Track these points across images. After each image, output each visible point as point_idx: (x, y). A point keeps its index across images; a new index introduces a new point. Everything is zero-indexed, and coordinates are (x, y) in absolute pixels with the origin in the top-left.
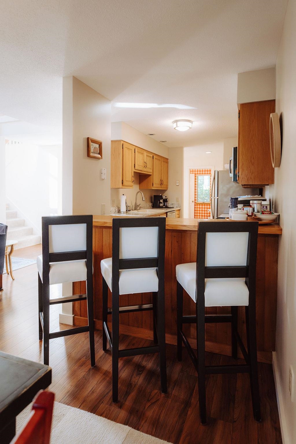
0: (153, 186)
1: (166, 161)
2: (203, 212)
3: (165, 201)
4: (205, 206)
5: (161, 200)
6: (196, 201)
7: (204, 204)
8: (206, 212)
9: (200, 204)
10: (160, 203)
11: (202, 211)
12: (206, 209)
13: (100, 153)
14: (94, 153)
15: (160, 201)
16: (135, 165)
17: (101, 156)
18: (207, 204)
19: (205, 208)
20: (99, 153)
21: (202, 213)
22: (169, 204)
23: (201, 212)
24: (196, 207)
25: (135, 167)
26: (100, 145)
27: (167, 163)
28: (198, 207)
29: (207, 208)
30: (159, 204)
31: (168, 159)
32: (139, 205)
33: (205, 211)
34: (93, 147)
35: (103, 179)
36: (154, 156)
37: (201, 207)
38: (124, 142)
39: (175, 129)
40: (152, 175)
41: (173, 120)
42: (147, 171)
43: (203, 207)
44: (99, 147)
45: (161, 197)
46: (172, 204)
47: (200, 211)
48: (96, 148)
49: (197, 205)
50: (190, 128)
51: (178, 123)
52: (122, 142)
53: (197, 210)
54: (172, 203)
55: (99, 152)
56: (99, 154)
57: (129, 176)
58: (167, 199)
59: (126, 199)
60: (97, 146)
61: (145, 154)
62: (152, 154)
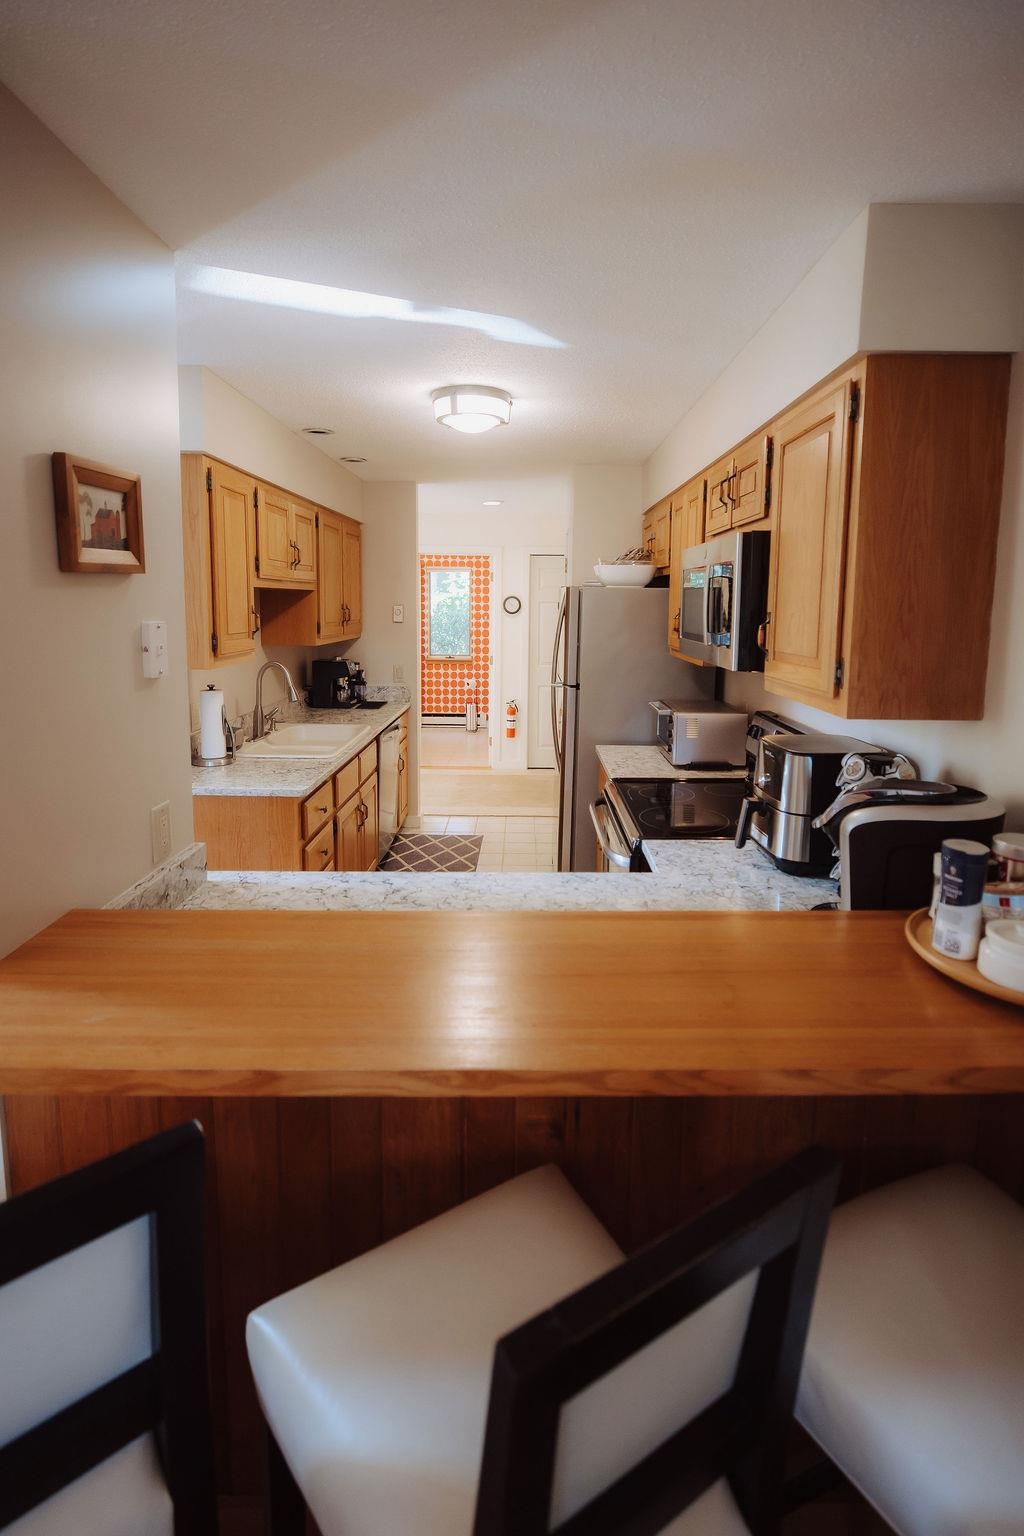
0: (319, 632)
1: (352, 529)
2: (450, 688)
3: (358, 679)
4: (454, 667)
5: (341, 679)
6: (426, 654)
7: (449, 662)
8: (458, 688)
9: (438, 663)
10: (341, 688)
11: (446, 684)
12: (458, 680)
13: (133, 542)
14: (96, 543)
15: (336, 682)
16: (257, 559)
17: (139, 555)
18: (462, 663)
19: (454, 675)
20: (126, 540)
21: (446, 692)
22: (368, 691)
23: (442, 688)
24: (426, 671)
25: (257, 569)
26: (131, 494)
27: (358, 537)
28: (434, 671)
29: (462, 676)
30: (335, 695)
31: (359, 523)
32: (271, 714)
33: (454, 684)
34: (89, 513)
35: (150, 679)
36: (321, 517)
37: (442, 671)
38: (213, 463)
39: (439, 420)
40: (315, 595)
41: (437, 384)
42: (299, 577)
43: (450, 671)
44: (125, 508)
45: (342, 668)
46: (379, 689)
47: (438, 684)
48: (110, 511)
49: (430, 667)
50: (503, 422)
51: (460, 398)
52: (206, 463)
53: (430, 684)
54: (381, 685)
55: (123, 535)
56: (126, 548)
57: (239, 608)
58: (360, 672)
59: (223, 707)
60: (113, 501)
61: (293, 508)
62: (312, 510)
